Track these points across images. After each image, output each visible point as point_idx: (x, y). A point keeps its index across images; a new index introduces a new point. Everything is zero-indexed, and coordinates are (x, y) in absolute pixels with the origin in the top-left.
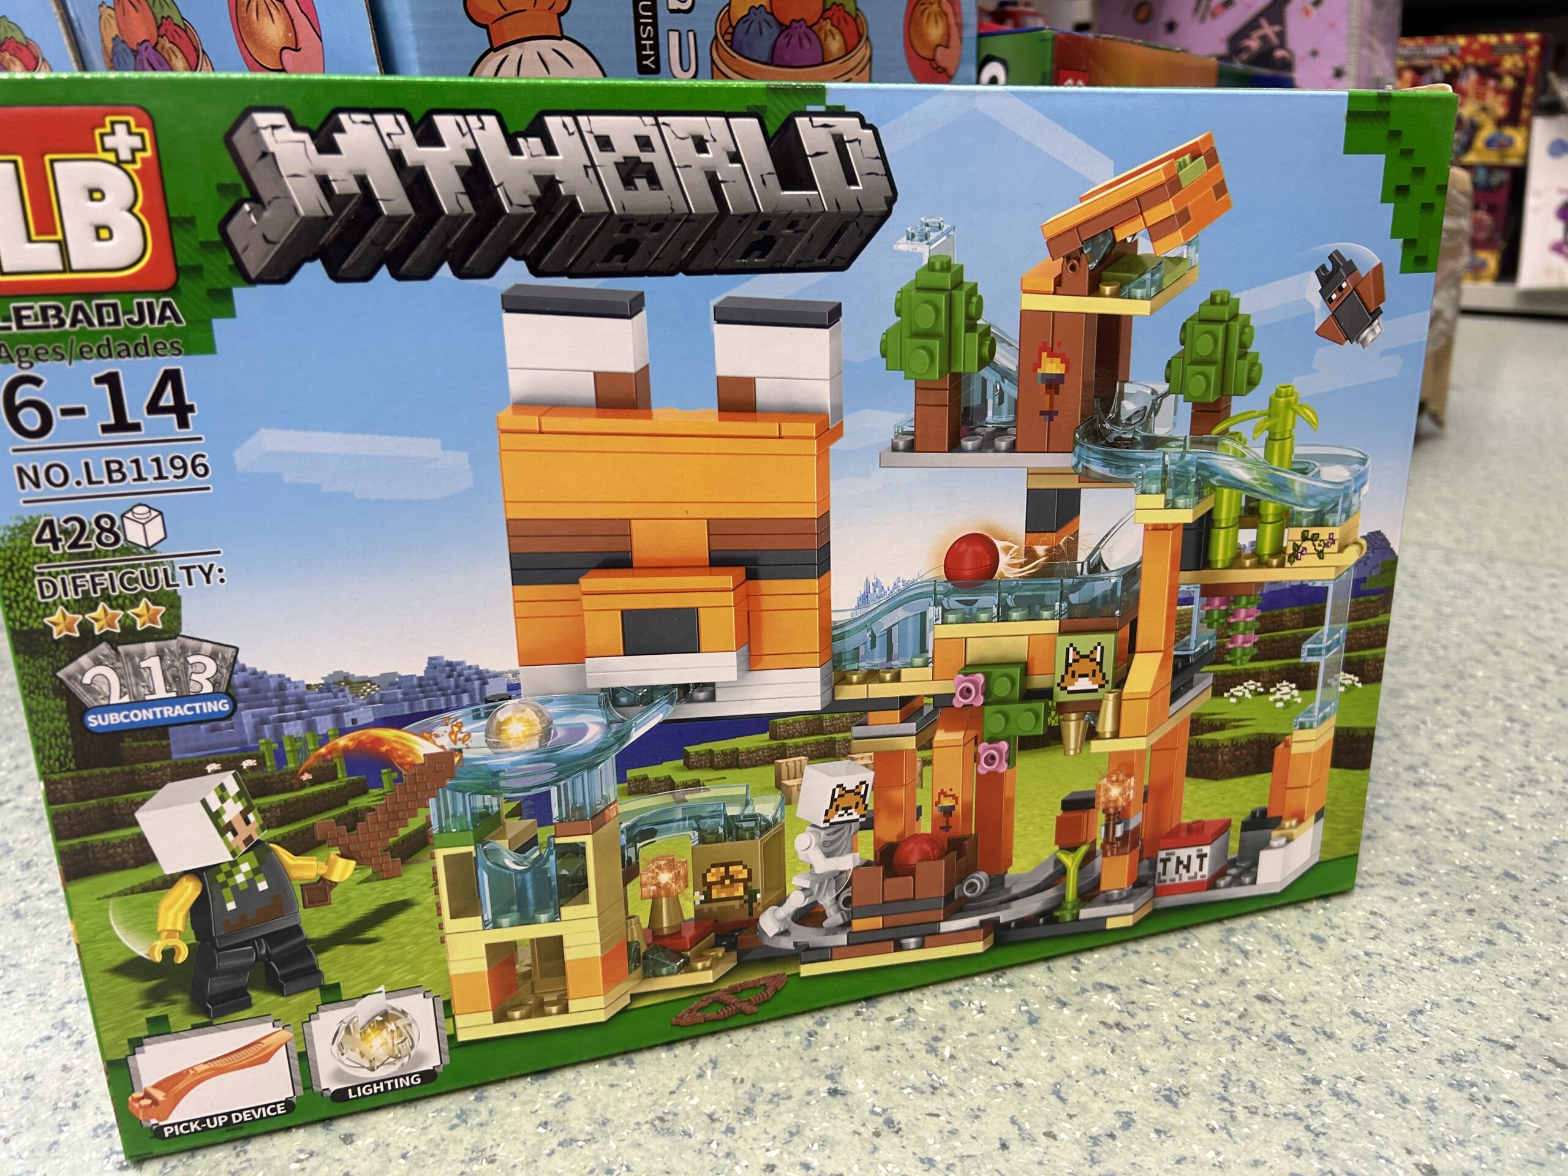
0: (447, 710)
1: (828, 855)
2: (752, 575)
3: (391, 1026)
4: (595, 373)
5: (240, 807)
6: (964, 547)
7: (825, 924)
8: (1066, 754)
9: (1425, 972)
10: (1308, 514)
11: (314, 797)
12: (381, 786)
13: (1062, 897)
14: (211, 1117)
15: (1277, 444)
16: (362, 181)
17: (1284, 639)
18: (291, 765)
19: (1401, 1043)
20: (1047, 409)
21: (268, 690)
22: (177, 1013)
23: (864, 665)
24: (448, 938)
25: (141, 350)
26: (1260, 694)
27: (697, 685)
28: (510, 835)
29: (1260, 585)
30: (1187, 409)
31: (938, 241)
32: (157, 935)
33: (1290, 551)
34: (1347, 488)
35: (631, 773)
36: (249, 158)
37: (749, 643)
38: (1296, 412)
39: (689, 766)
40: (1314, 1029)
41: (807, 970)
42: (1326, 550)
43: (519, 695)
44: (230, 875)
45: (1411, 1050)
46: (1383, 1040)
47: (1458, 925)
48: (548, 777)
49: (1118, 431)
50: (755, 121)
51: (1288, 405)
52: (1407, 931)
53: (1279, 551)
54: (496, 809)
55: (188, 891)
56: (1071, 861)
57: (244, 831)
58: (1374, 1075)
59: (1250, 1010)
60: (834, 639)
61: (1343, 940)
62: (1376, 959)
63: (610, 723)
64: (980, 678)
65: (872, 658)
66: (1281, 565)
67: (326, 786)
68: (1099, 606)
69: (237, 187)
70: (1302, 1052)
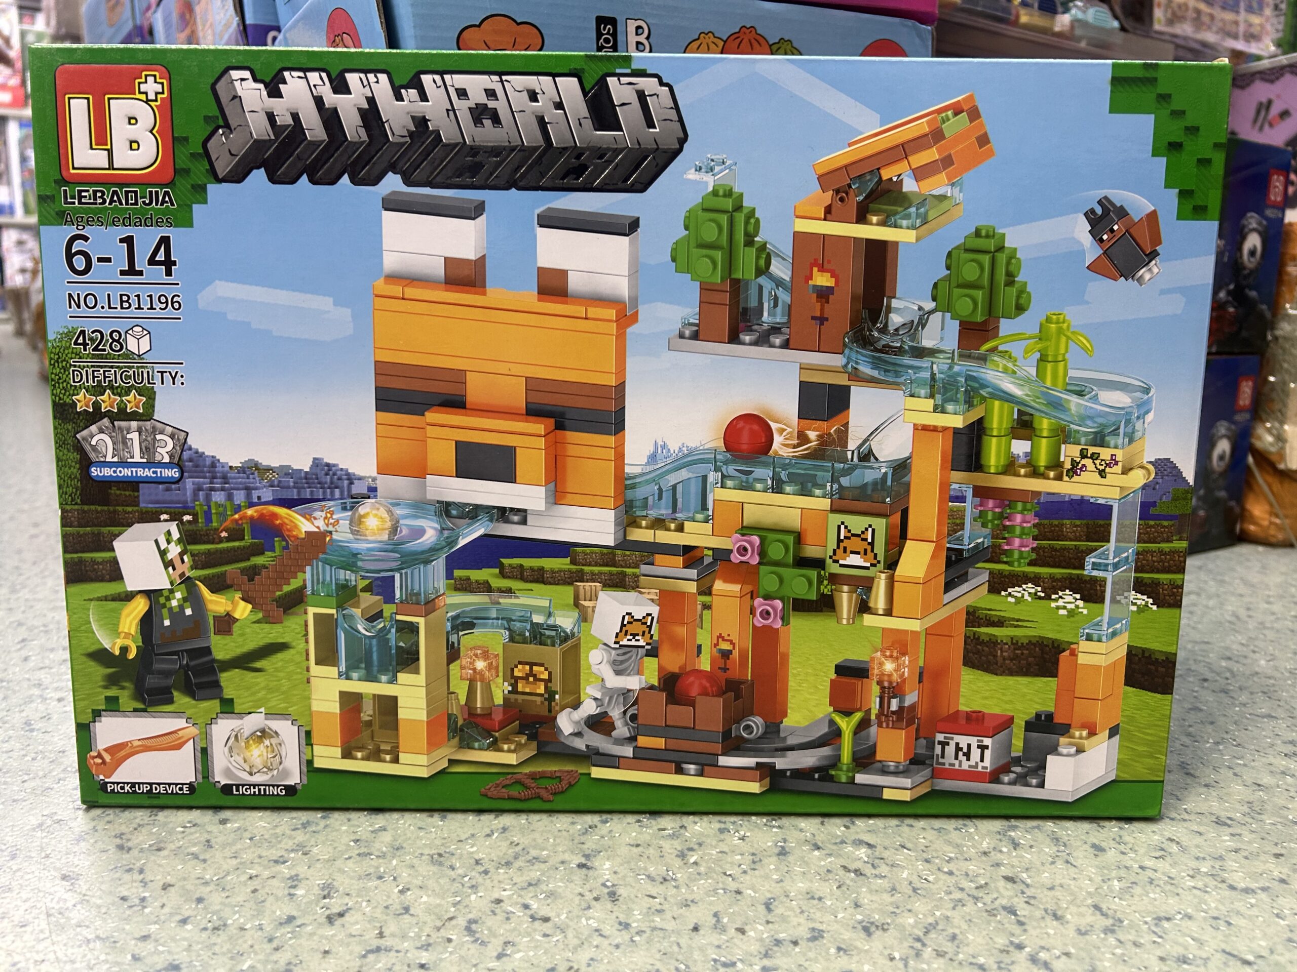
0: (324, 500)
1: (618, 673)
2: (560, 426)
3: (267, 742)
4: (446, 258)
5: (179, 549)
6: (741, 424)
7: (613, 733)
8: (839, 620)
9: (1195, 891)
10: (1086, 434)
11: (228, 550)
12: (273, 550)
13: (838, 758)
14: (139, 784)
15: (1049, 366)
16: (295, 116)
17: (1064, 549)
18: (215, 524)
19: (1131, 937)
20: (818, 314)
21: (205, 466)
22: (125, 697)
23: (653, 513)
24: (312, 679)
25: (149, 222)
26: (1040, 598)
27: (512, 509)
28: (363, 606)
29: (1038, 493)
30: (954, 327)
31: (722, 174)
32: (118, 634)
33: (1068, 466)
34: (1129, 414)
35: (457, 573)
36: (224, 99)
37: (556, 481)
38: (1068, 338)
39: (503, 575)
40: (1046, 910)
41: (597, 772)
42: (1108, 470)
43: (375, 497)
44: (168, 599)
45: (1136, 944)
46: (1113, 931)
47: (1256, 863)
48: (394, 565)
49: (885, 340)
50: (575, 80)
51: (1060, 331)
52: (1197, 858)
53: (1056, 464)
54: (353, 583)
55: (140, 606)
56: (847, 725)
57: (180, 568)
58: (1083, 954)
59: (993, 885)
60: (626, 487)
61: (1123, 853)
62: (1150, 873)
63: (443, 529)
64: (756, 540)
65: (659, 508)
66: (1059, 478)
67: (236, 544)
68: (869, 492)
69: (217, 117)
70: (1021, 923)
